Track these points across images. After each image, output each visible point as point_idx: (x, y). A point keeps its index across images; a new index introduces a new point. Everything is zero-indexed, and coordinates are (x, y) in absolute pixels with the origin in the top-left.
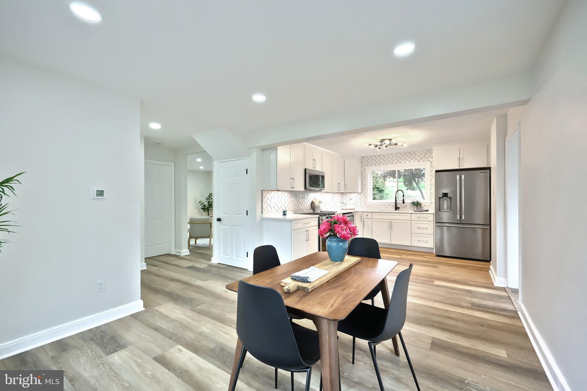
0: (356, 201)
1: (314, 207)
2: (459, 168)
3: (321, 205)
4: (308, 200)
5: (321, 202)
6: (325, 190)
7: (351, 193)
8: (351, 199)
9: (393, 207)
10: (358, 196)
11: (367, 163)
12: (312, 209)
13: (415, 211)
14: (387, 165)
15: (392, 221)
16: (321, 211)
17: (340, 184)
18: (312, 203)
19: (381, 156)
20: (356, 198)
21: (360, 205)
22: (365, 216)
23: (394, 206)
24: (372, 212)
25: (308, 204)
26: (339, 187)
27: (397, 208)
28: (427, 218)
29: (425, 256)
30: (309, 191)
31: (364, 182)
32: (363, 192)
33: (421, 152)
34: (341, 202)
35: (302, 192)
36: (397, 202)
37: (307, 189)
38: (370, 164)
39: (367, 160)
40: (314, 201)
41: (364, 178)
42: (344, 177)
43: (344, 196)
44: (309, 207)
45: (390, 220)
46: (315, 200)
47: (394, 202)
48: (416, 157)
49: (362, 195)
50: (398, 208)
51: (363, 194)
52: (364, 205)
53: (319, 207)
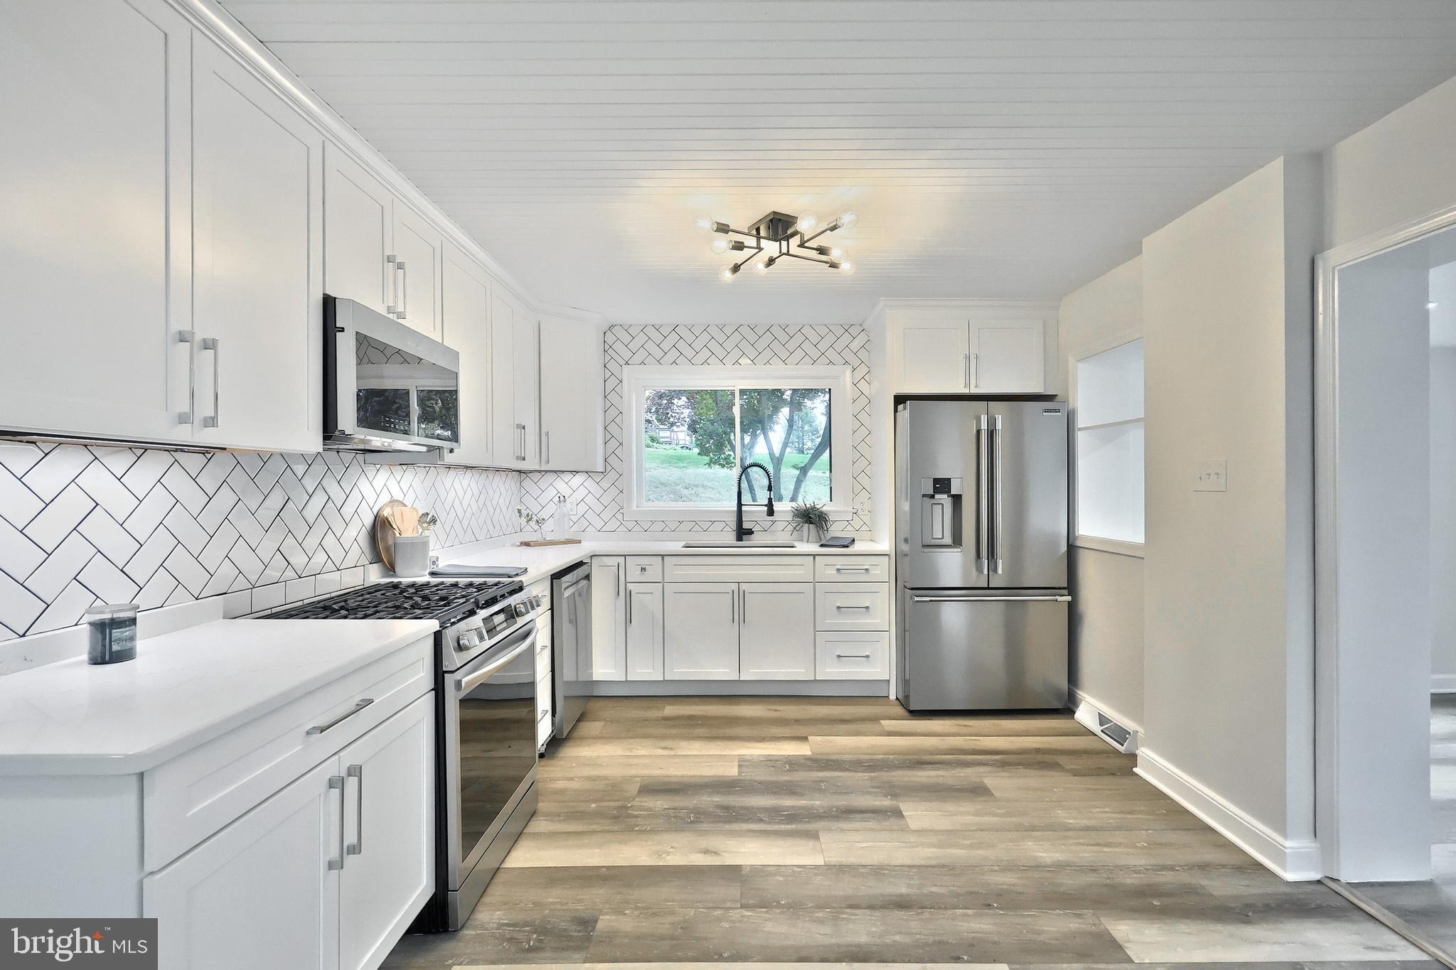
0: (583, 507)
1: (387, 549)
2: (966, 391)
3: (433, 535)
4: (348, 510)
5: (434, 521)
6: (461, 454)
7: (563, 472)
8: (562, 498)
9: (728, 529)
10: (590, 484)
11: (627, 355)
12: (377, 558)
13: (822, 546)
14: (705, 366)
15: (743, 586)
16: (433, 574)
17: (524, 428)
18: (380, 529)
19: (681, 330)
20: (582, 492)
21: (599, 524)
22: (634, 574)
23: (734, 525)
24: (663, 556)
25: (356, 534)
26: (523, 442)
27: (742, 533)
28: (867, 570)
29: (875, 719)
30: (360, 457)
31: (612, 428)
32: (609, 468)
33: (823, 331)
34: (519, 511)
35: (309, 461)
36: (744, 508)
37: (346, 437)
38: (637, 359)
39: (627, 339)
40: (386, 513)
41: (612, 413)
42: (537, 400)
43: (528, 483)
44: (355, 551)
45: (735, 586)
46: (398, 509)
47: (732, 511)
48: (806, 346)
49: (605, 484)
50: (750, 532)
51: (613, 475)
52: (613, 524)
53: (421, 546)
